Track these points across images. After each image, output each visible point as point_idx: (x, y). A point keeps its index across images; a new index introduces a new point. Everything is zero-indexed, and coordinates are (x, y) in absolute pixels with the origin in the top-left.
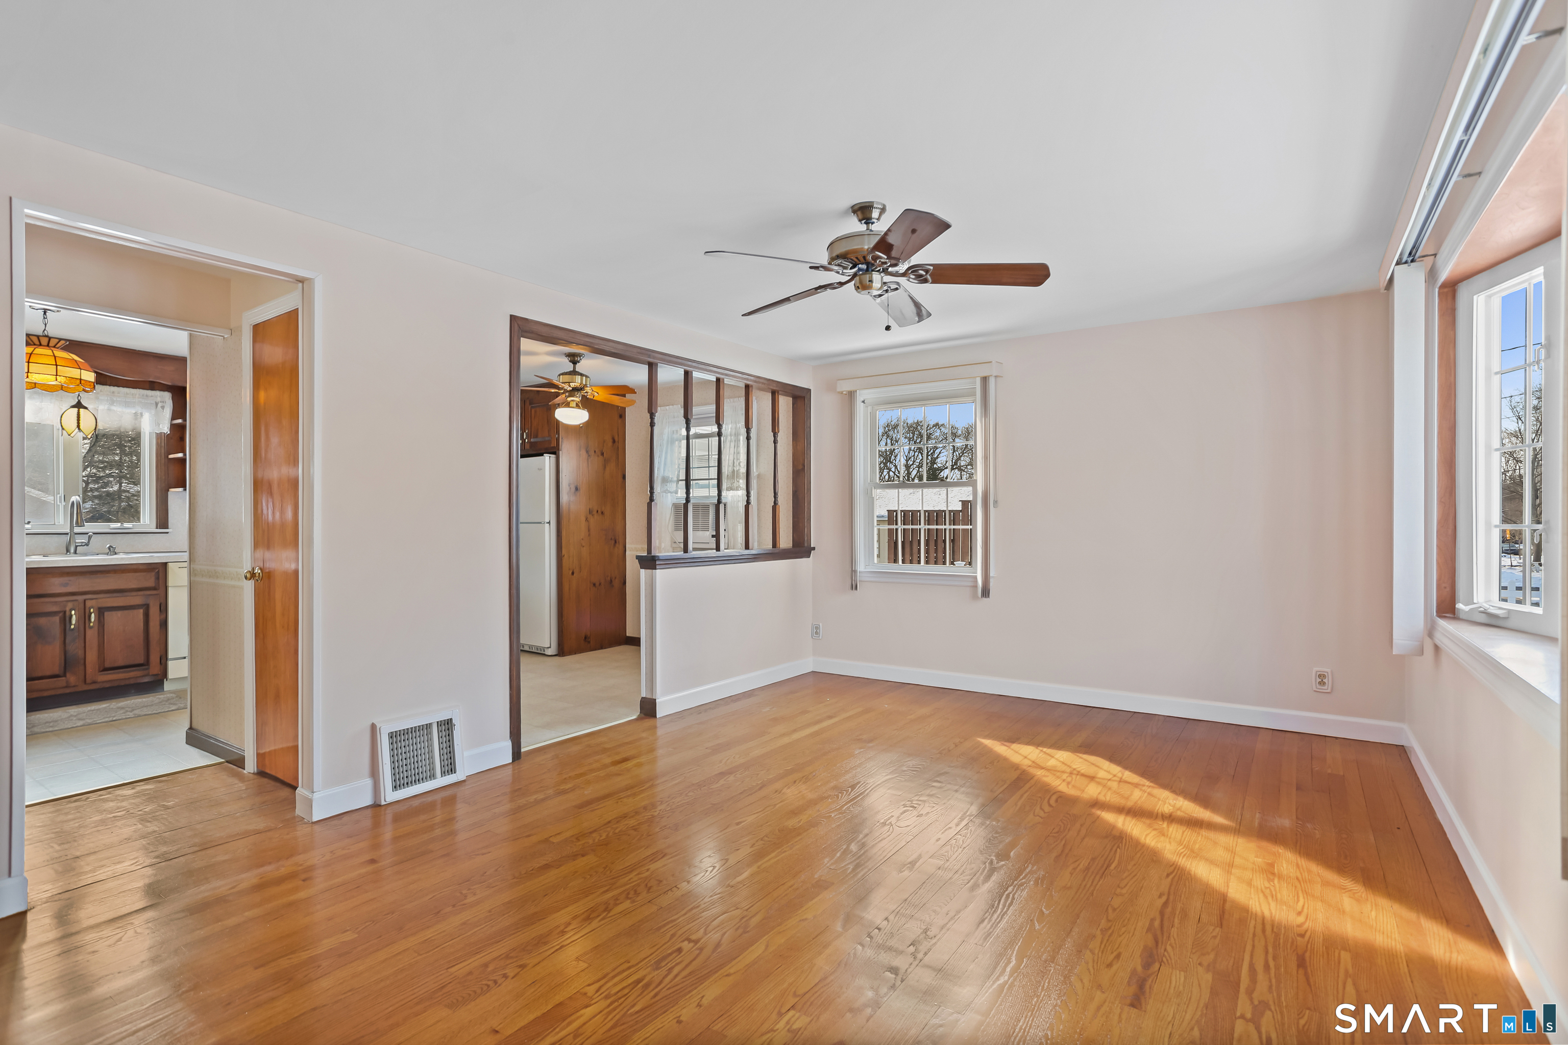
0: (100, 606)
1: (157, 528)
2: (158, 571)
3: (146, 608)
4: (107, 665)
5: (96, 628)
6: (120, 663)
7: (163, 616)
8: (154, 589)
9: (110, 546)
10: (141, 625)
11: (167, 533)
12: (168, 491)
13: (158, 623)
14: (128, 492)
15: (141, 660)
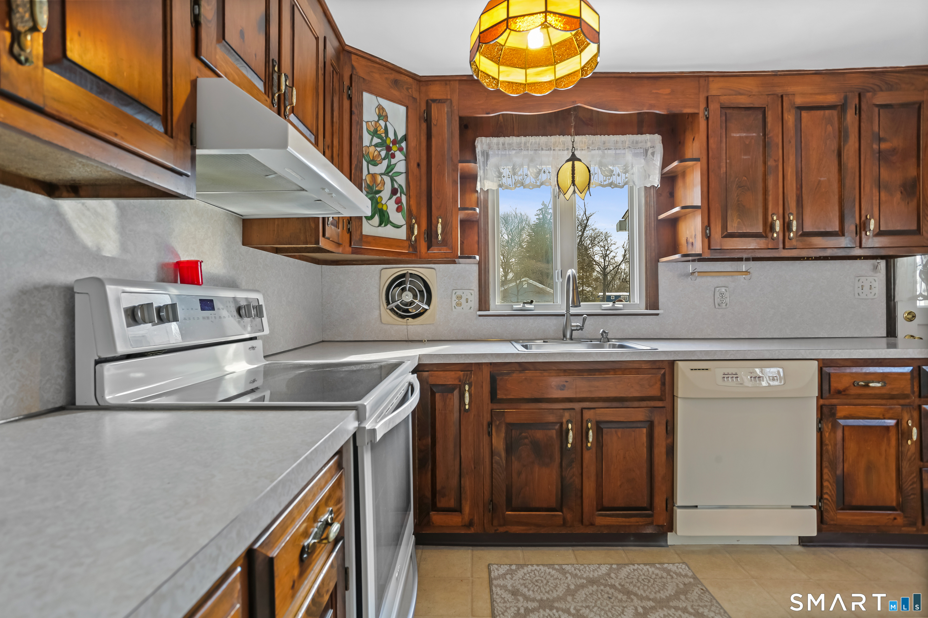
0: (598, 419)
1: (647, 309)
2: (664, 375)
3: (651, 425)
4: (606, 503)
5: (594, 450)
6: (620, 503)
7: (670, 441)
8: (660, 399)
9: (604, 332)
10: (644, 451)
11: (657, 314)
12: (658, 261)
13: (664, 450)
14: (586, 290)
15: (644, 503)
